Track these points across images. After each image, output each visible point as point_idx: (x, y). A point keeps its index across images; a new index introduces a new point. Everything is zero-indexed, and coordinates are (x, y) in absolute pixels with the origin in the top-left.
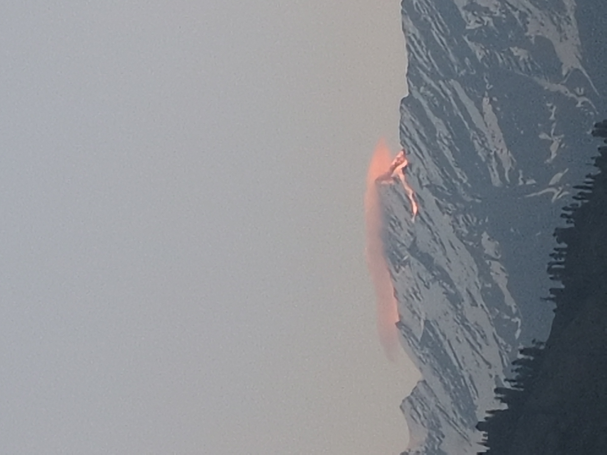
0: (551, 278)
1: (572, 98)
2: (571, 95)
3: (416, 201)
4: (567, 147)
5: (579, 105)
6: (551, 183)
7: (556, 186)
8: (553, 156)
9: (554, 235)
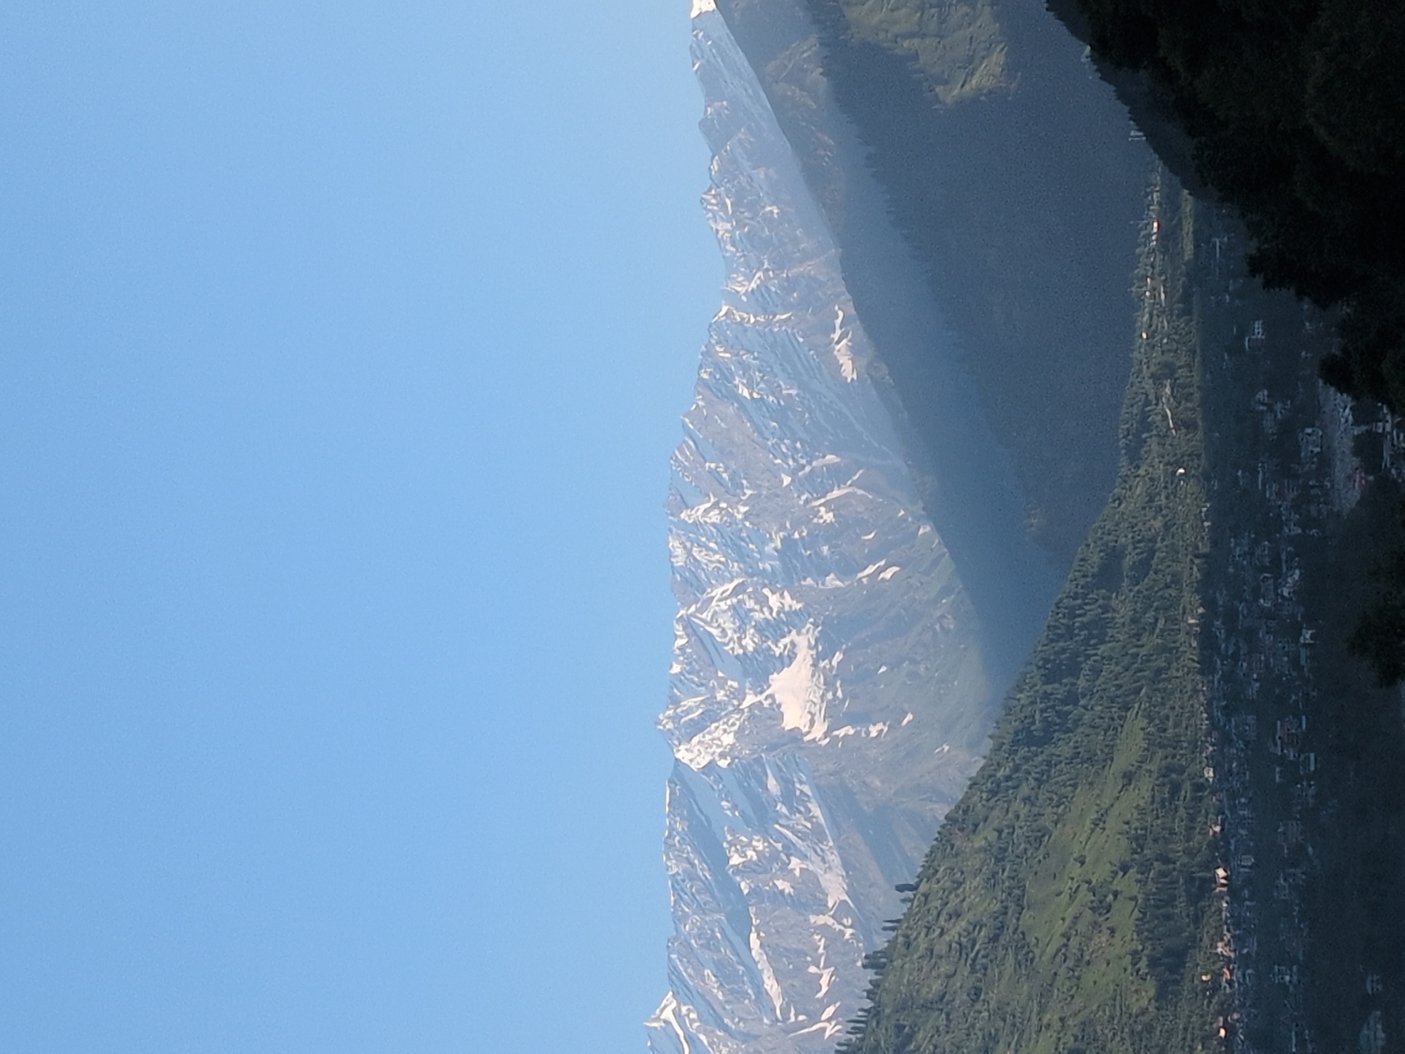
1: (840, 930)
2: (838, 927)
3: (687, 1042)
4: (838, 980)
5: (847, 936)
6: (824, 1017)
7: (829, 1020)
8: (825, 989)
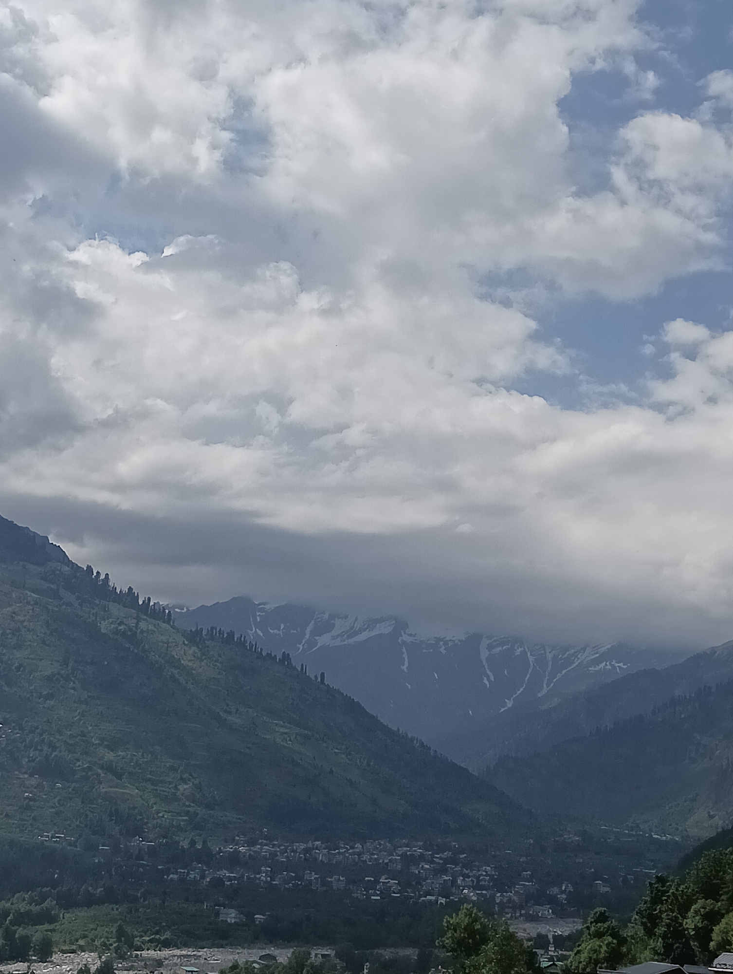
0: (208, 629)
1: (302, 642)
6: (257, 630)
7: (256, 632)
9: (231, 631)
